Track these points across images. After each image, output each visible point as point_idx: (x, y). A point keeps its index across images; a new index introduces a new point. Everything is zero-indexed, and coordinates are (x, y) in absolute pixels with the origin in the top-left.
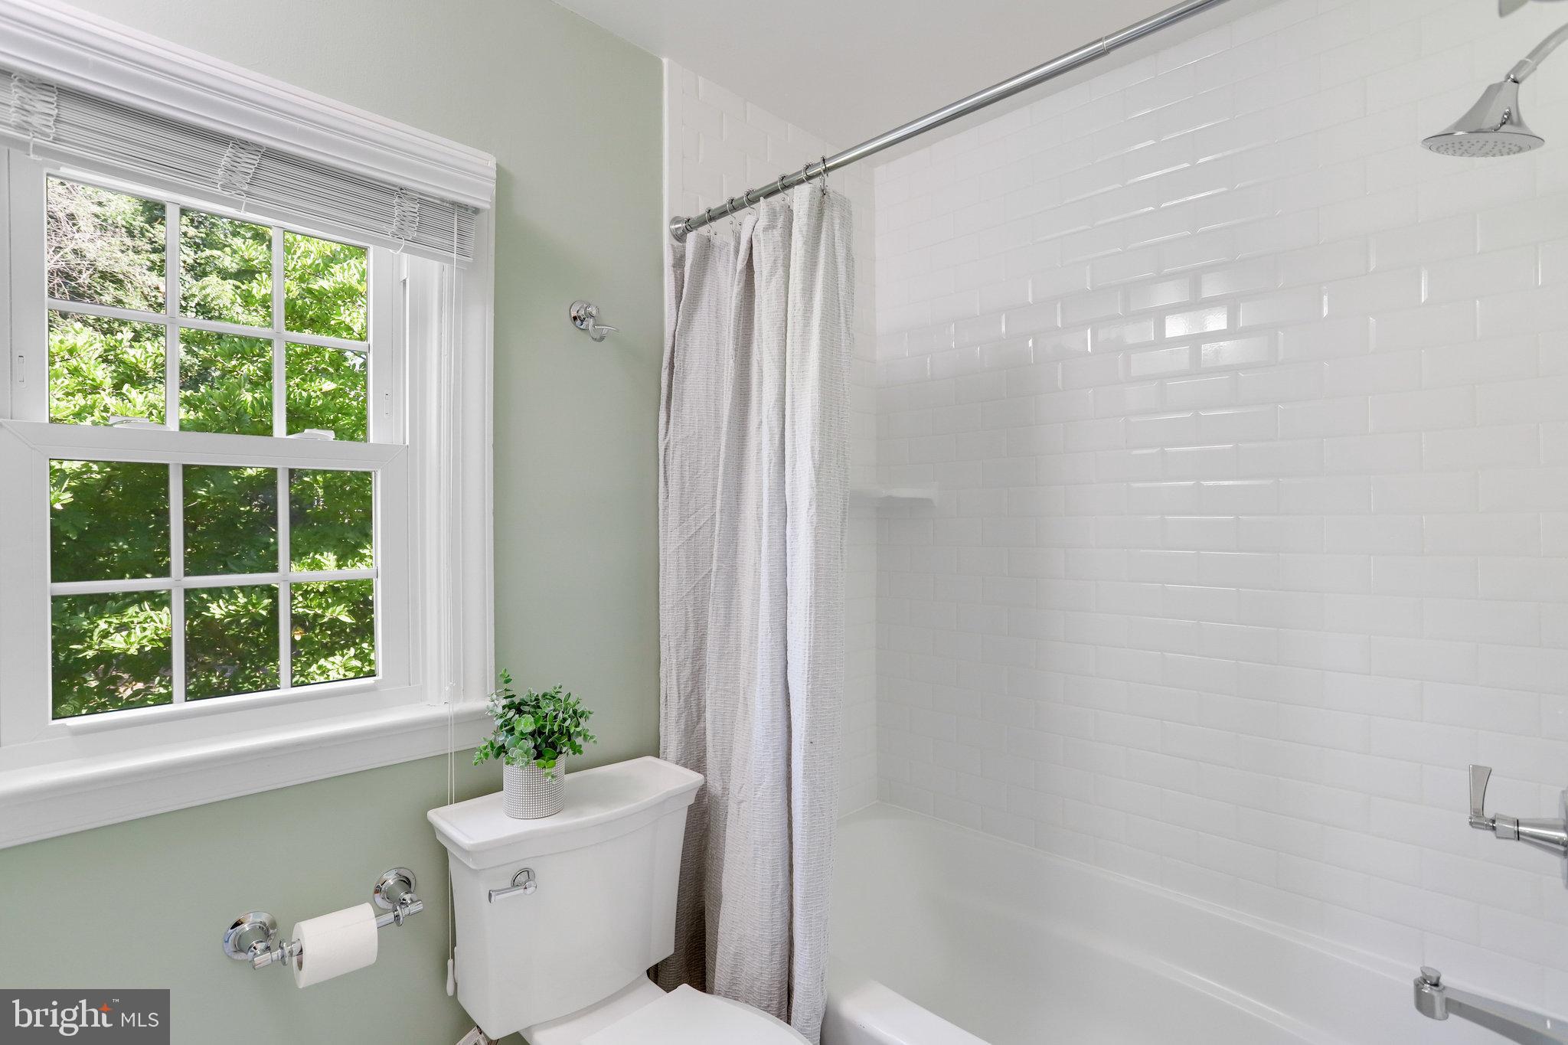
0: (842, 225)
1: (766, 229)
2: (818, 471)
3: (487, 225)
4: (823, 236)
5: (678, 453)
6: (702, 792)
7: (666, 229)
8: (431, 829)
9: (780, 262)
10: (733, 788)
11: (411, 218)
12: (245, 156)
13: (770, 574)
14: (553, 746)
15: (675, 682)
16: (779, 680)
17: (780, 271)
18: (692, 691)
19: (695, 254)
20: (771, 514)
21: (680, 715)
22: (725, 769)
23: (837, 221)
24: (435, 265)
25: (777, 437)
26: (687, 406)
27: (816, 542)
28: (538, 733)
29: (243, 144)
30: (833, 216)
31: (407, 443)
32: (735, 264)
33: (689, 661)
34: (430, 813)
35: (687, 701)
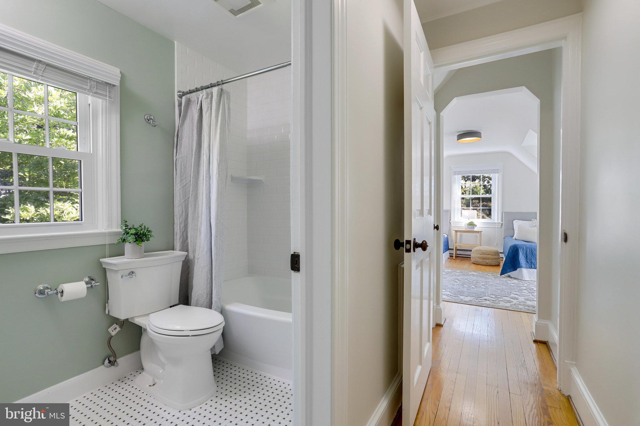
0: (227, 99)
1: (205, 98)
2: (219, 165)
3: (118, 90)
4: (221, 102)
5: (180, 161)
6: (187, 256)
7: (176, 94)
8: (101, 264)
9: (209, 108)
10: (196, 256)
11: (93, 87)
12: (40, 65)
13: (206, 193)
14: (141, 238)
15: (179, 227)
16: (208, 222)
17: (210, 110)
18: (184, 231)
19: (185, 103)
20: (206, 177)
21: (180, 237)
22: (194, 251)
23: (225, 98)
24: (100, 101)
25: (208, 156)
26: (182, 149)
27: (218, 184)
28: (136, 234)
29: (40, 62)
30: (224, 97)
31: (91, 152)
32: (197, 108)
33: (183, 222)
34: (101, 260)
35: (182, 234)
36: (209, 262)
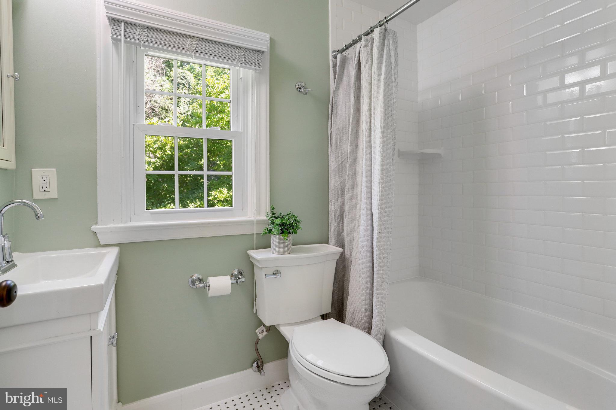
0: (393, 41)
1: (364, 47)
2: (383, 133)
3: (267, 56)
4: (385, 46)
5: (335, 134)
6: (342, 255)
7: (331, 55)
8: (248, 256)
9: (370, 59)
10: (353, 254)
11: (242, 56)
12: (194, 41)
13: (366, 172)
14: (287, 230)
15: (333, 216)
16: (369, 212)
17: (370, 62)
18: (340, 220)
19: (340, 62)
20: (366, 151)
21: (335, 229)
22: (351, 248)
23: (391, 40)
24: (250, 72)
25: (369, 122)
26: (338, 117)
27: (382, 159)
28: (281, 225)
29: (193, 37)
30: (390, 39)
31: (242, 131)
32: (354, 63)
33: (339, 209)
34: (249, 252)
35: (338, 224)
36: (369, 266)
